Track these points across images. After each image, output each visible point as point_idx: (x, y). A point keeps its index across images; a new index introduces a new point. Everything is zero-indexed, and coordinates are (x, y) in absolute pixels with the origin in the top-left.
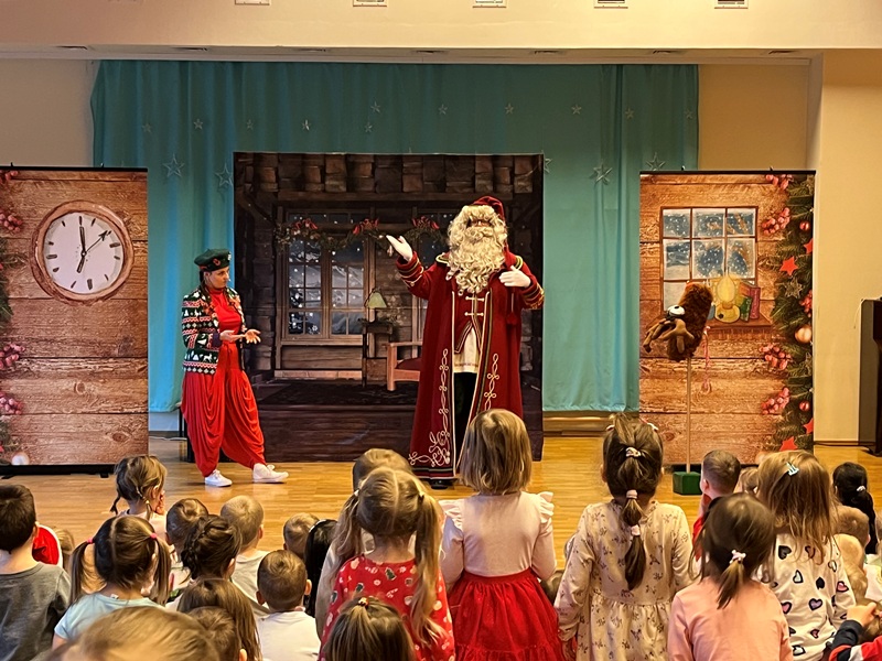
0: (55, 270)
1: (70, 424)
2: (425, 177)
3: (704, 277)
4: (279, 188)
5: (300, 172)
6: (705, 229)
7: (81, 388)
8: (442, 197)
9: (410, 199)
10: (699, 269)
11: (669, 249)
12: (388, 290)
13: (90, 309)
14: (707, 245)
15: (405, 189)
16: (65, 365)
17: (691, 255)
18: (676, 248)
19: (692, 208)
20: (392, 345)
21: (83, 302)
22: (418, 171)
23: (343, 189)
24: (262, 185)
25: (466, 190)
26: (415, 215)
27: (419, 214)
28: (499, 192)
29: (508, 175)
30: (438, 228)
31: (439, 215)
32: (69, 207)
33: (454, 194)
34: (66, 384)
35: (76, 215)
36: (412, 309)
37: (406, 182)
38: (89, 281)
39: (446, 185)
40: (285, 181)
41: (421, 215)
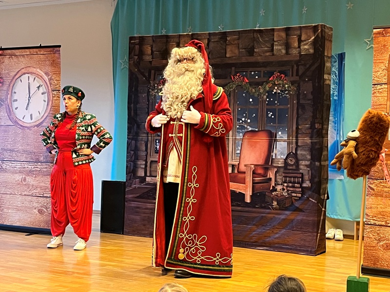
0: (16, 109)
1: (18, 201)
2: (241, 46)
4: (153, 58)
5: (165, 47)
7: (25, 180)
8: (251, 59)
9: (231, 62)
13: (31, 132)
15: (228, 56)
16: (18, 165)
21: (28, 128)
22: (236, 42)
24: (144, 57)
25: (268, 54)
26: (233, 73)
27: (235, 72)
28: (290, 54)
29: (297, 41)
30: (247, 81)
31: (249, 73)
32: (23, 71)
33: (260, 57)
34: (18, 177)
35: (27, 75)
36: (229, 139)
37: (228, 50)
38: (31, 115)
39: (254, 50)
40: (156, 54)
41: (237, 73)
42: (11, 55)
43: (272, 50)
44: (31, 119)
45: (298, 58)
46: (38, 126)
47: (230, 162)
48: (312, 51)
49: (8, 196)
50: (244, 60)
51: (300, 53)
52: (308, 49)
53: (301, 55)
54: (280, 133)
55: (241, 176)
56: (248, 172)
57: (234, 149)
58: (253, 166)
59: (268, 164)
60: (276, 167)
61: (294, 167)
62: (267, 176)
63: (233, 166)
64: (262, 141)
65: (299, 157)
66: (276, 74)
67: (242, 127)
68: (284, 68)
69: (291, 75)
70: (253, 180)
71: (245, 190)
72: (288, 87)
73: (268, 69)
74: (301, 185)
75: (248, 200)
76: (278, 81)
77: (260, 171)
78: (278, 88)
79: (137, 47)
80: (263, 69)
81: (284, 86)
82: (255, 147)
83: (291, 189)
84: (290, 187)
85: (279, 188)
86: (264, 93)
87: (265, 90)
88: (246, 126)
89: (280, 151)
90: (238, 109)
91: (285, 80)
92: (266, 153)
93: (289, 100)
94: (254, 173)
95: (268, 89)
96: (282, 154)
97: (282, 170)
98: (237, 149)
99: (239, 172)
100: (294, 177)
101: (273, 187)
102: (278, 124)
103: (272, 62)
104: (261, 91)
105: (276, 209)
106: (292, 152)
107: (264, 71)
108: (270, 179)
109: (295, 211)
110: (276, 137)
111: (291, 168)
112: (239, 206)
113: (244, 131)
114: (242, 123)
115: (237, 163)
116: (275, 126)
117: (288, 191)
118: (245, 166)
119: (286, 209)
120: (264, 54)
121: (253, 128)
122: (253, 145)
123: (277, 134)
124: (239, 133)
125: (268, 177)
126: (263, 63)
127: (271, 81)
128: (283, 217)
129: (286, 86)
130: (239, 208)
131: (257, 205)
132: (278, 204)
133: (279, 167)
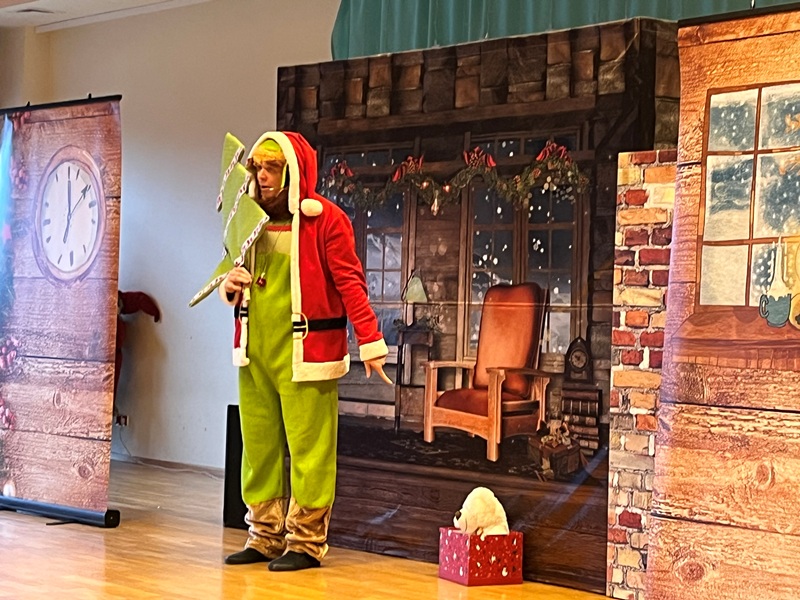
0: (48, 240)
1: (48, 447)
2: (482, 81)
3: (774, 234)
4: (320, 116)
5: (341, 90)
6: (781, 131)
7: (59, 400)
8: (503, 111)
9: (464, 119)
10: (767, 215)
11: (717, 176)
12: (430, 272)
13: (70, 292)
14: (782, 164)
15: (458, 104)
16: (48, 367)
17: (753, 189)
18: (730, 172)
19: (760, 87)
20: (432, 364)
21: (66, 282)
22: (474, 71)
23: (386, 110)
24: (303, 113)
25: (534, 97)
26: (467, 146)
27: (472, 143)
28: (577, 96)
29: (591, 62)
30: (494, 165)
31: (497, 144)
32: (61, 155)
33: (519, 105)
34: (48, 393)
35: (66, 165)
36: (457, 305)
37: (459, 91)
38: (72, 254)
39: (508, 90)
40: (326, 106)
41: (474, 144)
42: (44, 120)
43: (544, 87)
44: (72, 263)
45: (593, 105)
46: (81, 278)
47: (459, 363)
48: (620, 86)
49: (31, 435)
50: (489, 113)
51: (596, 92)
52: (612, 82)
53: (598, 97)
54: (556, 290)
55: (480, 395)
56: (492, 385)
57: (468, 332)
58: (502, 372)
59: (533, 367)
60: (548, 374)
61: (584, 376)
62: (530, 396)
63: (465, 371)
64: (523, 306)
65: (595, 350)
66: (551, 145)
67: (483, 278)
68: (563, 132)
69: (578, 148)
70: (503, 406)
71: (488, 431)
72: (572, 176)
73: (535, 134)
74: (598, 420)
75: (493, 456)
76: (552, 164)
77: (517, 385)
78: (552, 180)
79: (292, 90)
80: (524, 135)
81: (564, 174)
82: (507, 326)
83: (579, 430)
84: (576, 424)
85: (554, 425)
86: (525, 193)
87: (526, 185)
88: (490, 274)
89: (555, 335)
90: (475, 233)
91: (567, 159)
92: (529, 340)
93: (576, 207)
94: (504, 390)
95: (532, 182)
96: (560, 342)
97: (560, 382)
98: (472, 329)
99: (476, 387)
100: (585, 400)
101: (542, 422)
102: (553, 267)
103: (542, 117)
104: (519, 187)
105: (549, 480)
106: (580, 337)
107: (526, 140)
108: (537, 404)
109: (584, 483)
110: (548, 301)
111: (577, 376)
112: (474, 468)
113: (485, 285)
114: (482, 266)
115: (471, 365)
116: (547, 274)
117: (572, 433)
118: (488, 371)
119: (569, 480)
120: (527, 97)
121: (505, 279)
122: (503, 319)
123: (551, 294)
124: (477, 290)
125: (533, 399)
126: (526, 118)
127: (540, 162)
128: (562, 499)
129: (569, 174)
130: (477, 475)
131: (510, 467)
132: (552, 467)
133: (553, 376)
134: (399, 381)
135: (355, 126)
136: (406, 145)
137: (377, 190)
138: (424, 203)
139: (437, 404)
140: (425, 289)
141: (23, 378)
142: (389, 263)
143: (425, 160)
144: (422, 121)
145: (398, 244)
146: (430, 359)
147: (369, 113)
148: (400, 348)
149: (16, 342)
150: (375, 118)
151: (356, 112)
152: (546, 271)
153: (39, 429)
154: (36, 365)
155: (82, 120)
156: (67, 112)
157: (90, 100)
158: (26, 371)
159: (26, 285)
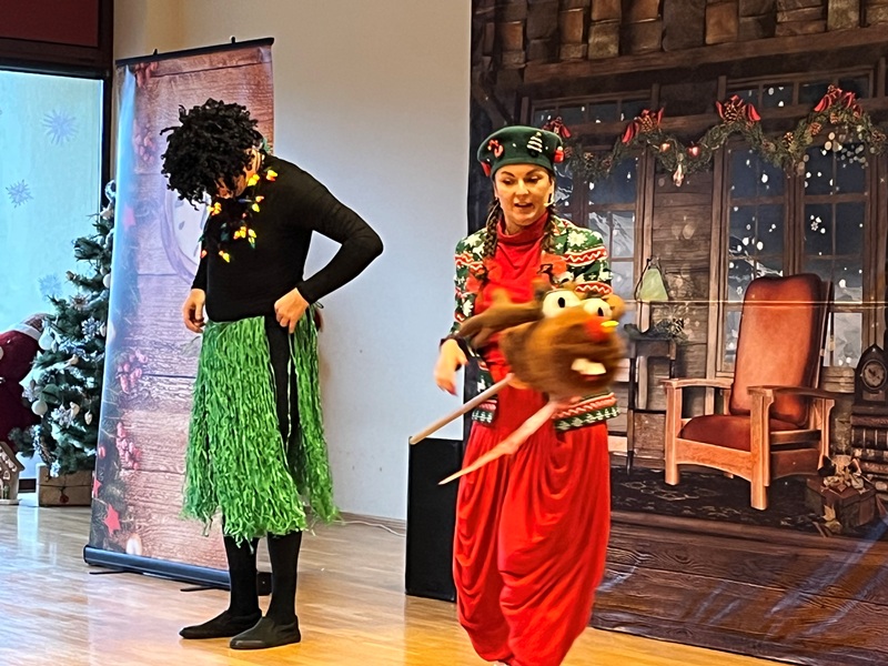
0: (181, 226)
2: (742, 8)
4: (526, 61)
5: (555, 24)
8: (770, 48)
9: (717, 58)
12: (673, 261)
15: (710, 39)
20: (675, 383)
23: (613, 49)
24: (505, 56)
25: (811, 28)
26: (722, 95)
27: (728, 90)
28: (869, 25)
30: (757, 118)
31: (763, 90)
33: (790, 39)
36: (708, 304)
37: (711, 22)
39: (776, 18)
40: (535, 45)
41: (731, 92)
42: (176, 73)
43: (824, 15)
47: (711, 380)
49: (161, 476)
50: (749, 51)
54: (842, 283)
55: (737, 422)
56: (756, 408)
57: (722, 339)
58: (769, 393)
59: (812, 385)
60: (831, 395)
61: (880, 396)
62: (808, 422)
63: (717, 390)
64: (797, 306)
66: (834, 91)
67: (743, 268)
68: (852, 72)
69: (871, 92)
70: (771, 437)
71: (751, 470)
72: (863, 132)
75: (759, 502)
76: (837, 115)
77: (790, 409)
78: (836, 138)
79: (490, 26)
80: (797, 78)
81: (852, 129)
82: (776, 331)
83: (874, 468)
84: (870, 461)
85: (841, 462)
86: (799, 154)
87: (801, 144)
88: (752, 263)
89: (843, 342)
90: (732, 209)
91: (856, 110)
92: (805, 348)
93: (868, 172)
94: (772, 415)
95: (809, 140)
96: (848, 352)
97: (848, 405)
98: (728, 336)
99: (733, 412)
100: (882, 429)
101: (824, 458)
102: (837, 253)
103: (822, 54)
104: (792, 147)
105: (834, 534)
106: (875, 346)
107: (801, 84)
108: (817, 434)
109: (882, 539)
110: (831, 298)
111: (872, 397)
112: (735, 520)
113: (746, 278)
114: (742, 253)
115: (727, 383)
116: (830, 261)
117: (865, 472)
118: (750, 391)
119: (862, 534)
120: (801, 27)
121: (773, 269)
122: (770, 324)
123: (836, 287)
124: (735, 284)
125: (812, 428)
126: (801, 56)
127: (820, 114)
128: (852, 560)
129: (860, 129)
130: (737, 528)
131: (783, 517)
132: (838, 518)
133: (838, 396)
134: (632, 406)
135: (573, 71)
136: (640, 94)
137: (601, 155)
138: (664, 171)
139: (681, 435)
140: (665, 283)
141: (151, 403)
142: (618, 251)
143: (665, 115)
144: (660, 62)
145: (629, 224)
146: (672, 377)
147: (593, 54)
148: (633, 362)
149: (141, 358)
150: (600, 60)
151: (575, 53)
152: (828, 257)
153: (172, 469)
154: (167, 386)
155: (224, 71)
156: (204, 62)
157: (234, 46)
158: (154, 395)
159: (154, 283)
